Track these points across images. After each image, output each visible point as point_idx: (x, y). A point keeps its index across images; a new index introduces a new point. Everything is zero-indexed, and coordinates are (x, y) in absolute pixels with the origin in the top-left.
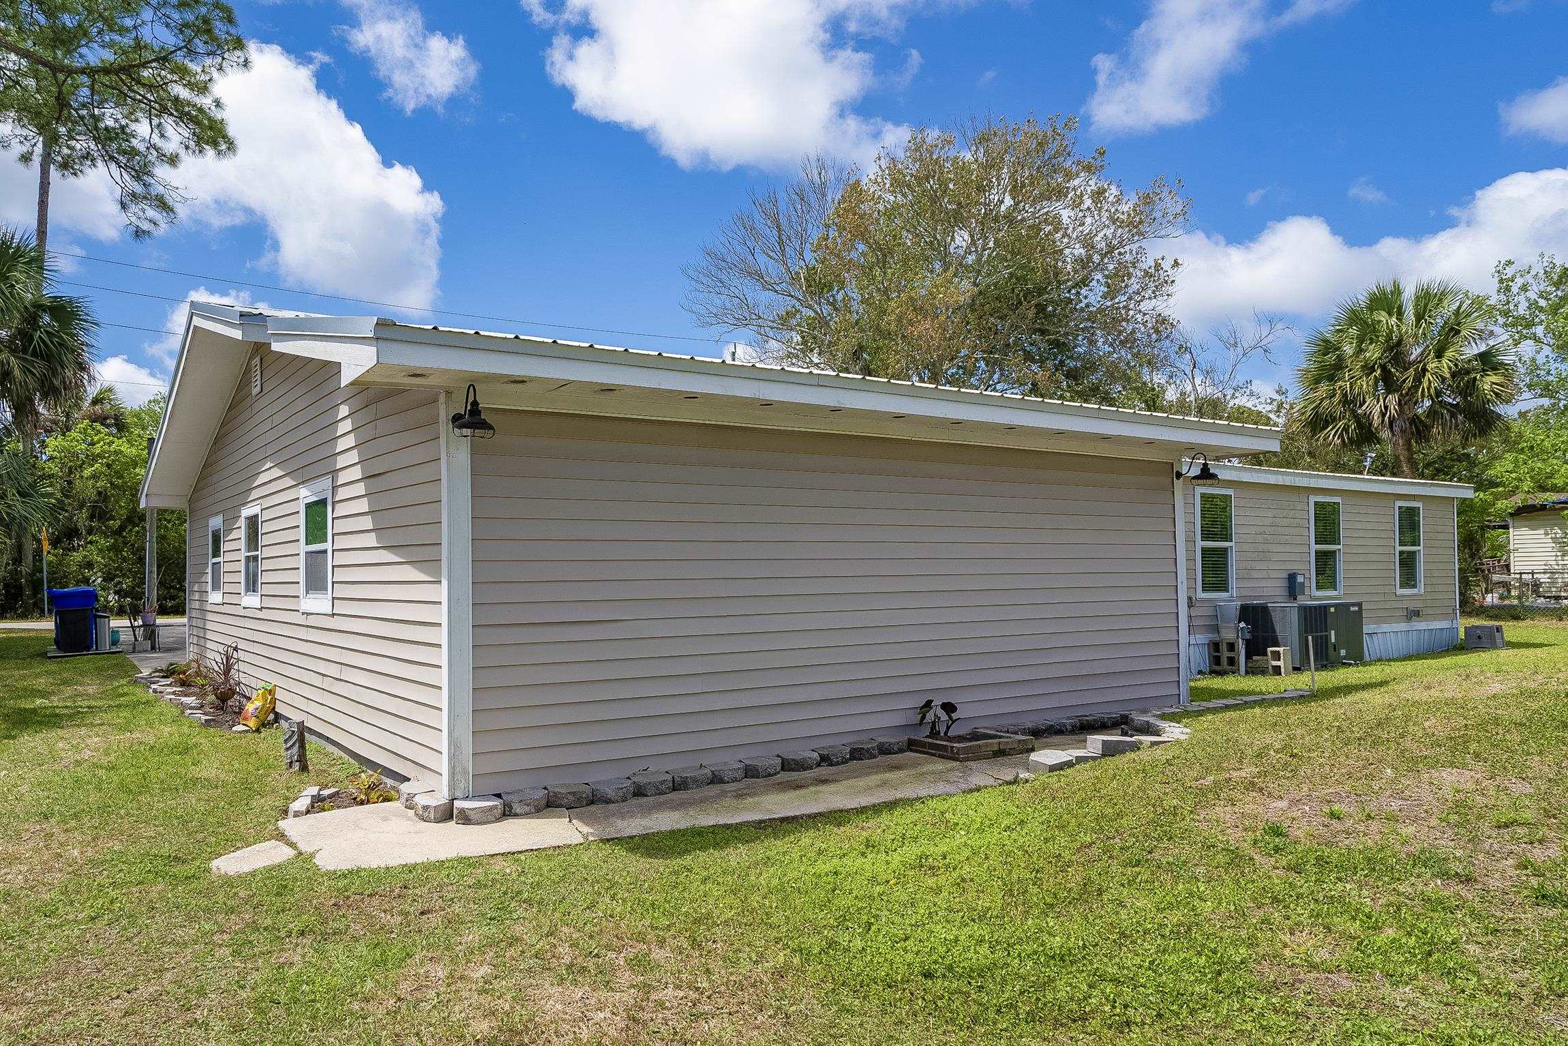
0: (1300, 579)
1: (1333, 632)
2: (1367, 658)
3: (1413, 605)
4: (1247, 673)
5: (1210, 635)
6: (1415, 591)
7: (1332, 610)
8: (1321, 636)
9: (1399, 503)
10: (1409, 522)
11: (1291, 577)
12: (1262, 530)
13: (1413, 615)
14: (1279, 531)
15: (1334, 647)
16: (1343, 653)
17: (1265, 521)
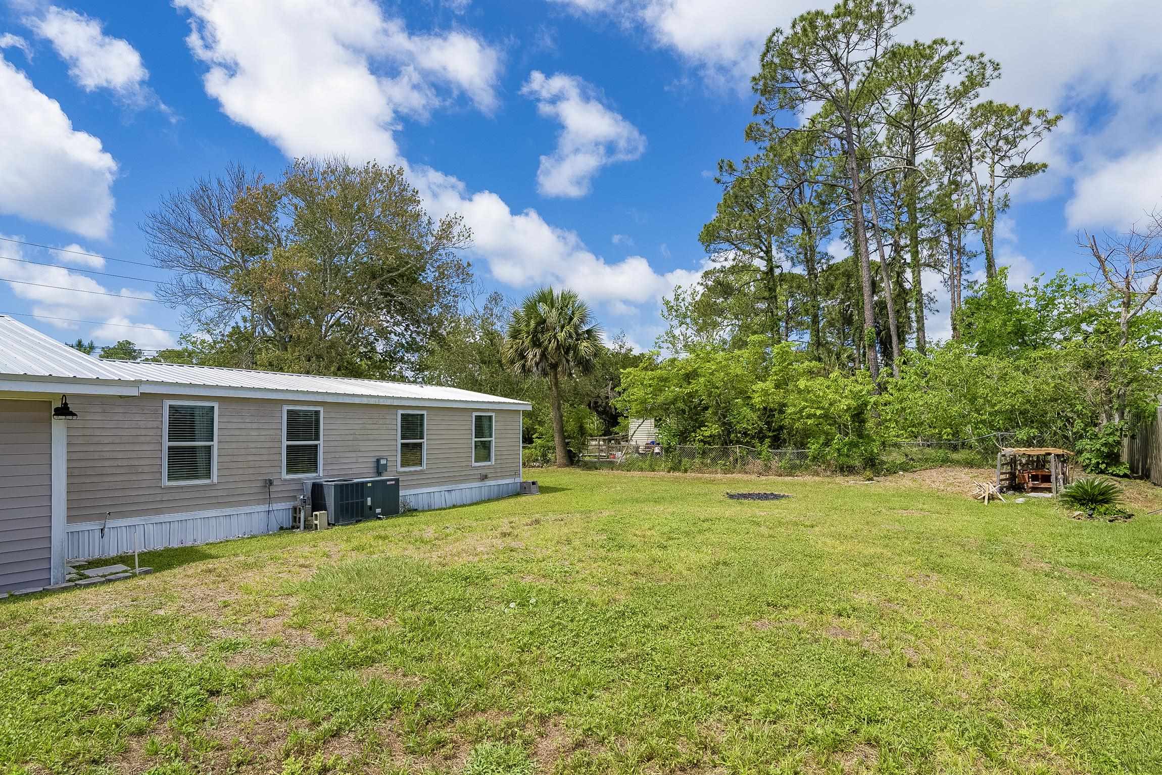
0: (383, 462)
1: (369, 499)
2: (401, 510)
3: (484, 472)
4: (305, 528)
5: (292, 503)
6: (489, 463)
7: (369, 485)
8: (357, 503)
9: (475, 414)
10: (482, 425)
11: (378, 461)
12: (352, 432)
13: (484, 478)
14: (369, 432)
15: (370, 508)
16: (378, 511)
17: (356, 427)
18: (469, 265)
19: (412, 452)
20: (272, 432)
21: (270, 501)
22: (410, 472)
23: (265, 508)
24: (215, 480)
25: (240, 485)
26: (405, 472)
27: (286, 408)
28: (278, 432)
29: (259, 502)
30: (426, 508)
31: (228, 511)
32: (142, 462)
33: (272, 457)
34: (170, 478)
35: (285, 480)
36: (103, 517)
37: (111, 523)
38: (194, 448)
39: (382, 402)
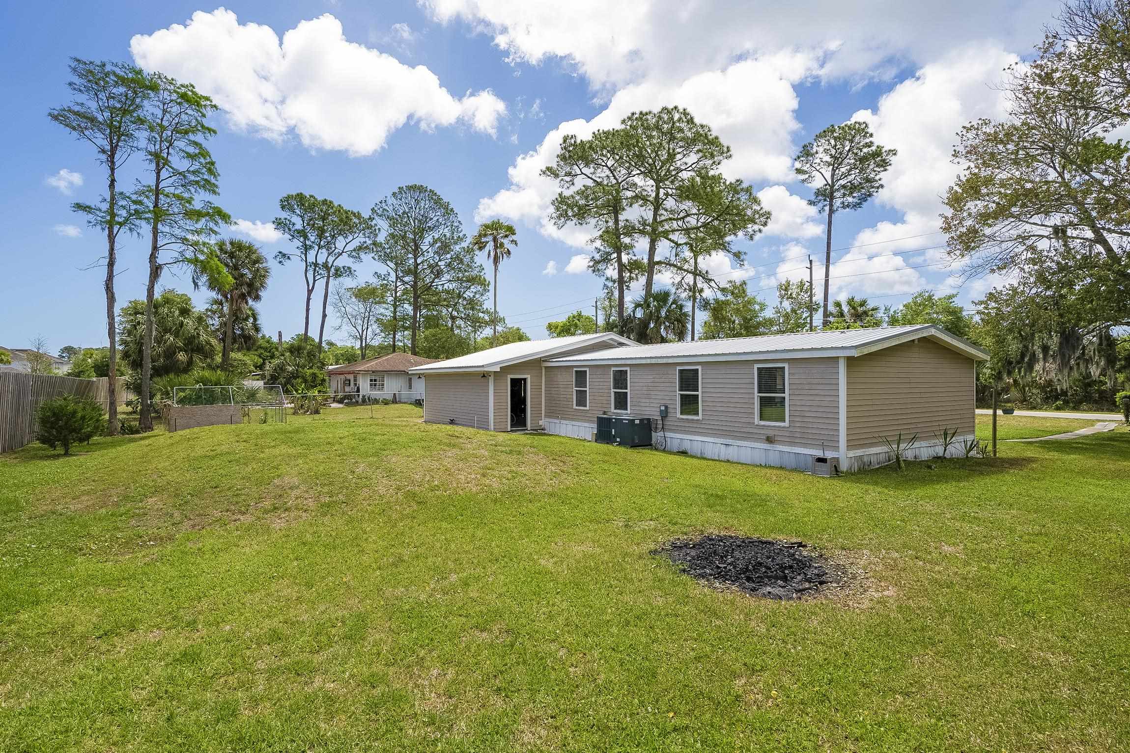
3: (771, 433)
6: (782, 424)
11: (662, 407)
12: (646, 384)
13: (772, 440)
14: (657, 384)
17: (649, 381)
19: (689, 404)
22: (687, 419)
24: (588, 408)
26: (683, 419)
27: (612, 369)
28: (610, 384)
30: (699, 454)
32: (569, 396)
33: (607, 398)
35: (613, 413)
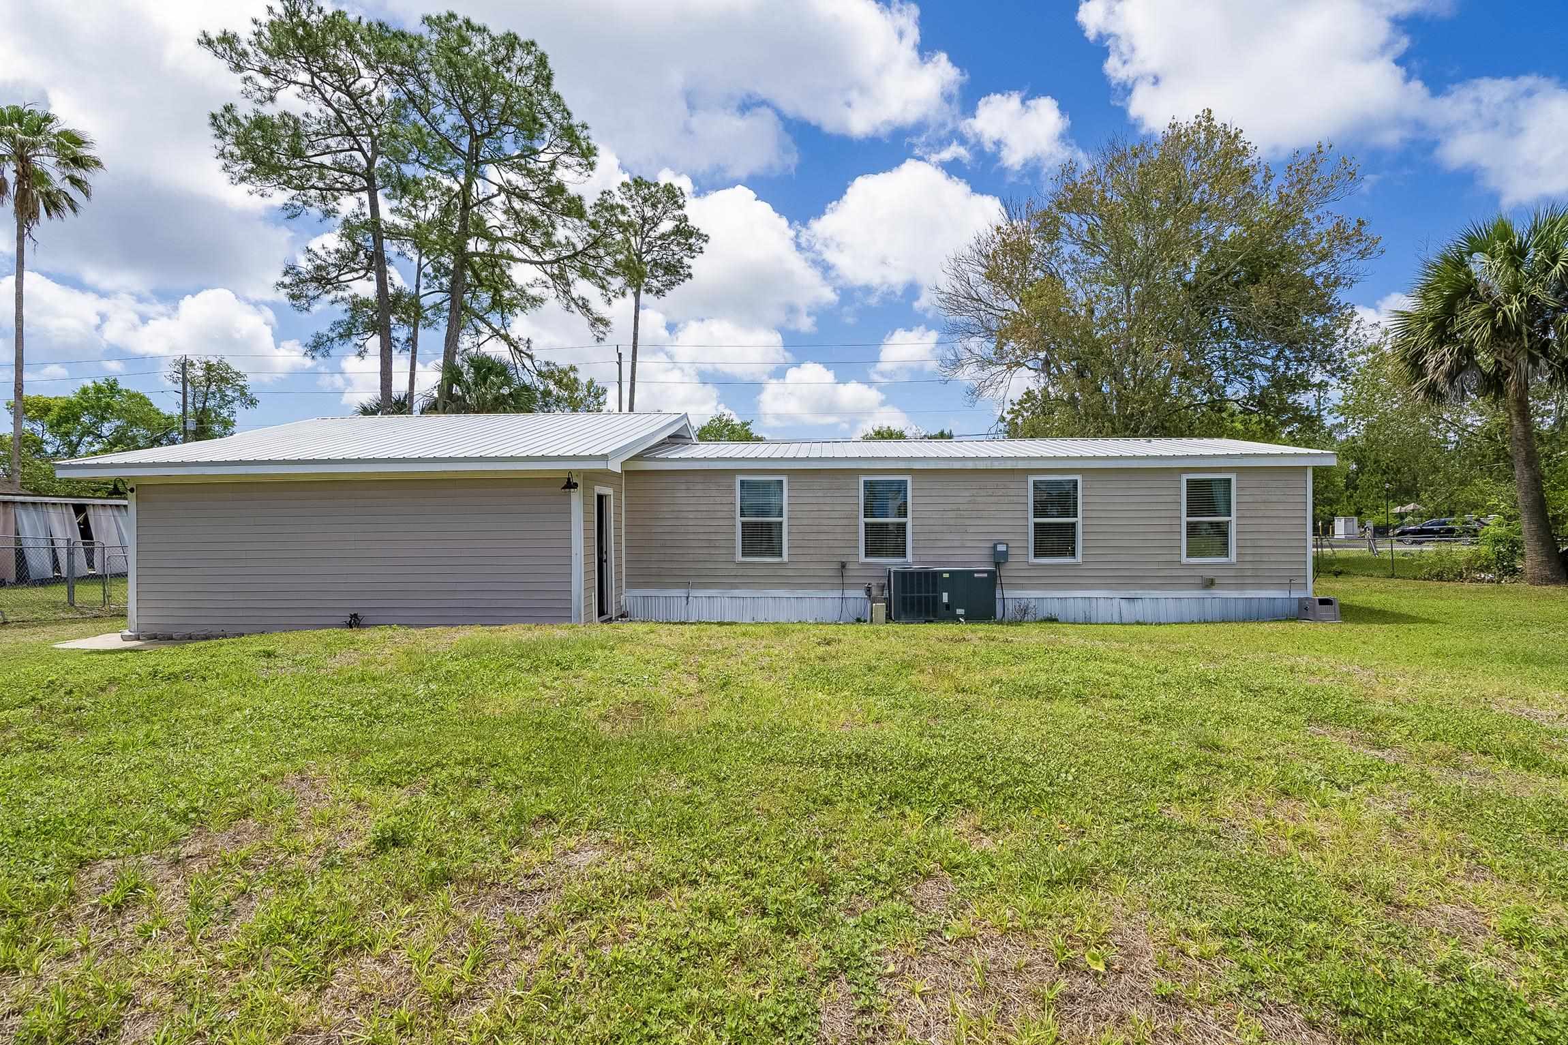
0: (1001, 548)
1: (945, 595)
3: (1209, 574)
6: (1223, 560)
7: (946, 575)
8: (927, 598)
9: (1188, 476)
10: (1206, 495)
11: (995, 547)
12: (954, 507)
13: (1209, 584)
14: (981, 507)
15: (947, 606)
16: (960, 611)
17: (960, 500)
18: (1361, 223)
20: (847, 508)
21: (843, 586)
22: (1052, 564)
23: (838, 594)
24: (785, 558)
25: (812, 566)
26: (1041, 565)
27: (862, 479)
28: (855, 508)
29: (833, 587)
30: (1081, 618)
31: (800, 593)
32: (719, 537)
33: (847, 537)
34: (744, 555)
35: (863, 564)
36: (687, 585)
37: (694, 593)
38: (769, 524)
39: (996, 465)
